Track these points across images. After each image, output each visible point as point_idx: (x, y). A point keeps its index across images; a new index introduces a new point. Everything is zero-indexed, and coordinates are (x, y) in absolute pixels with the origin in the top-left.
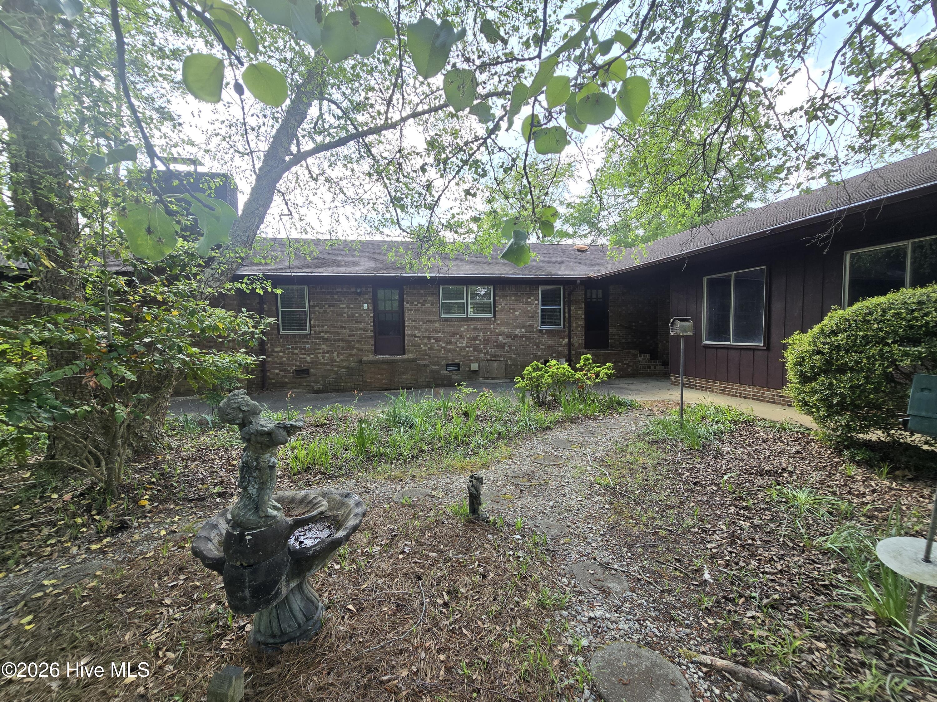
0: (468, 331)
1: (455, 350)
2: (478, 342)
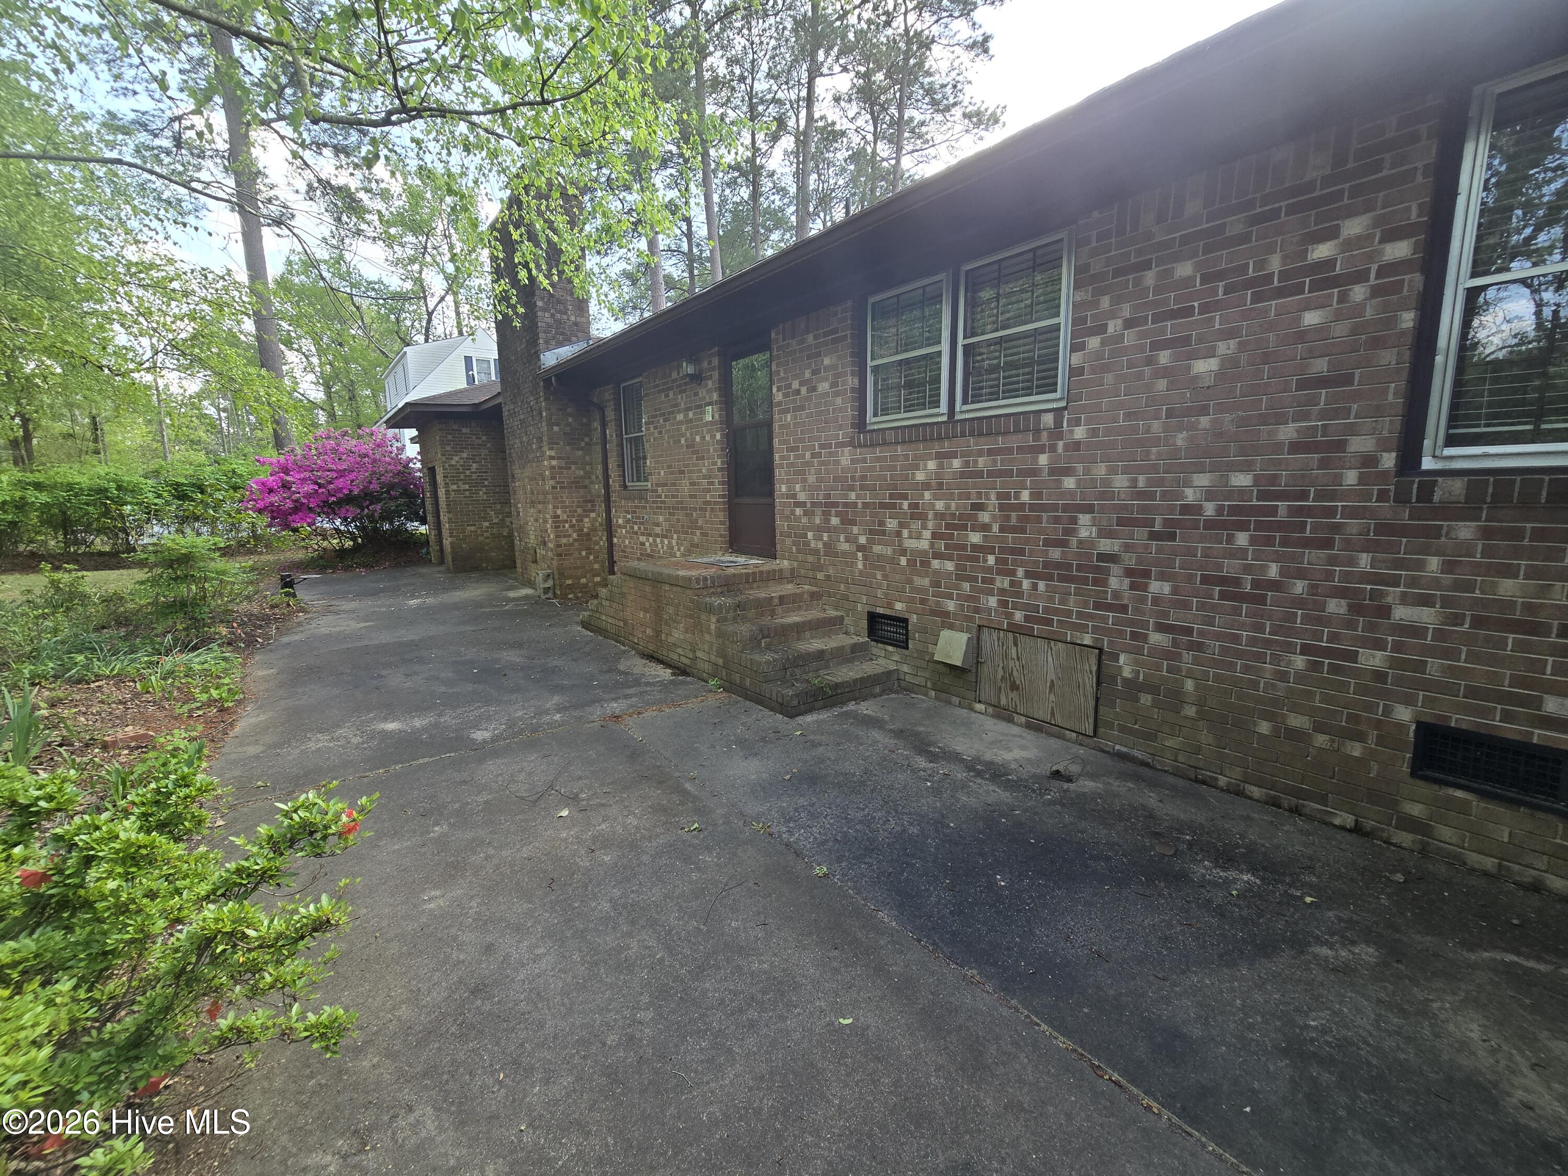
0: (938, 485)
1: (893, 561)
2: (975, 538)
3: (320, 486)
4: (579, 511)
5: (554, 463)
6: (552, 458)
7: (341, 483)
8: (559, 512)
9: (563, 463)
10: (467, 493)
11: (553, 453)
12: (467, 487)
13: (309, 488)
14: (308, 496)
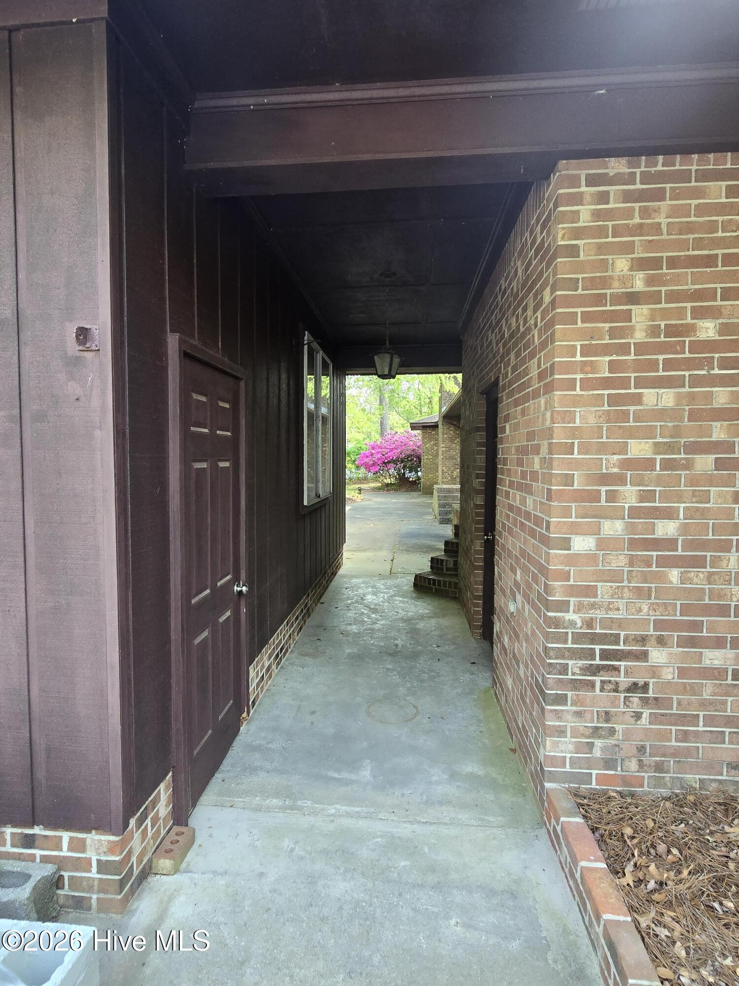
3: (383, 455)
4: (452, 468)
5: (444, 449)
6: (443, 447)
7: (389, 454)
8: (444, 468)
9: (447, 449)
10: (431, 460)
11: (443, 445)
12: (431, 457)
13: (379, 456)
14: (378, 459)
